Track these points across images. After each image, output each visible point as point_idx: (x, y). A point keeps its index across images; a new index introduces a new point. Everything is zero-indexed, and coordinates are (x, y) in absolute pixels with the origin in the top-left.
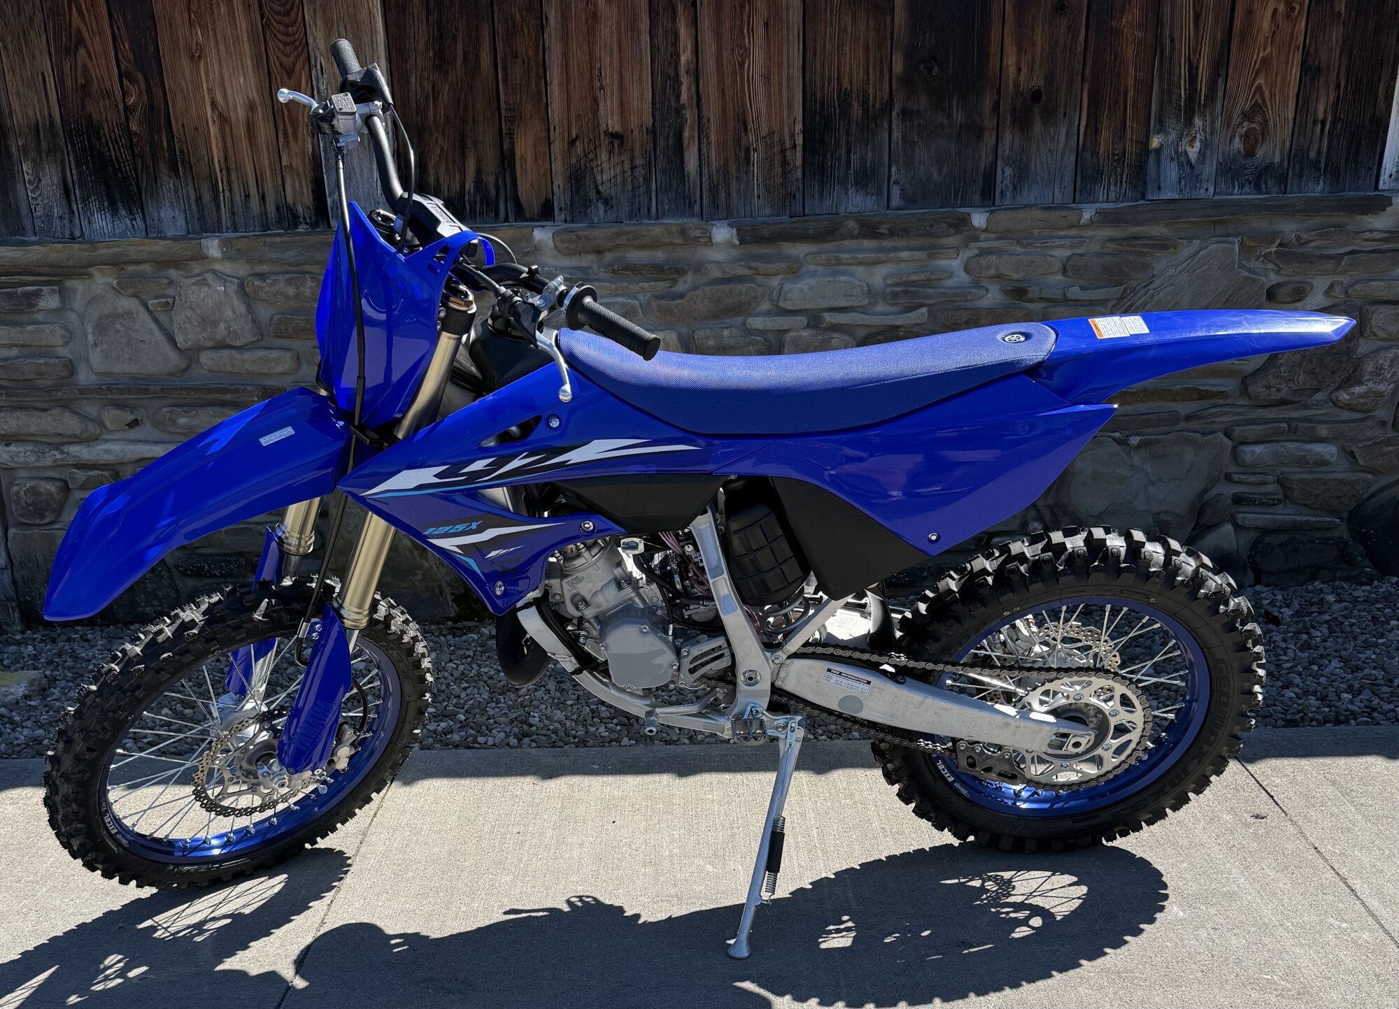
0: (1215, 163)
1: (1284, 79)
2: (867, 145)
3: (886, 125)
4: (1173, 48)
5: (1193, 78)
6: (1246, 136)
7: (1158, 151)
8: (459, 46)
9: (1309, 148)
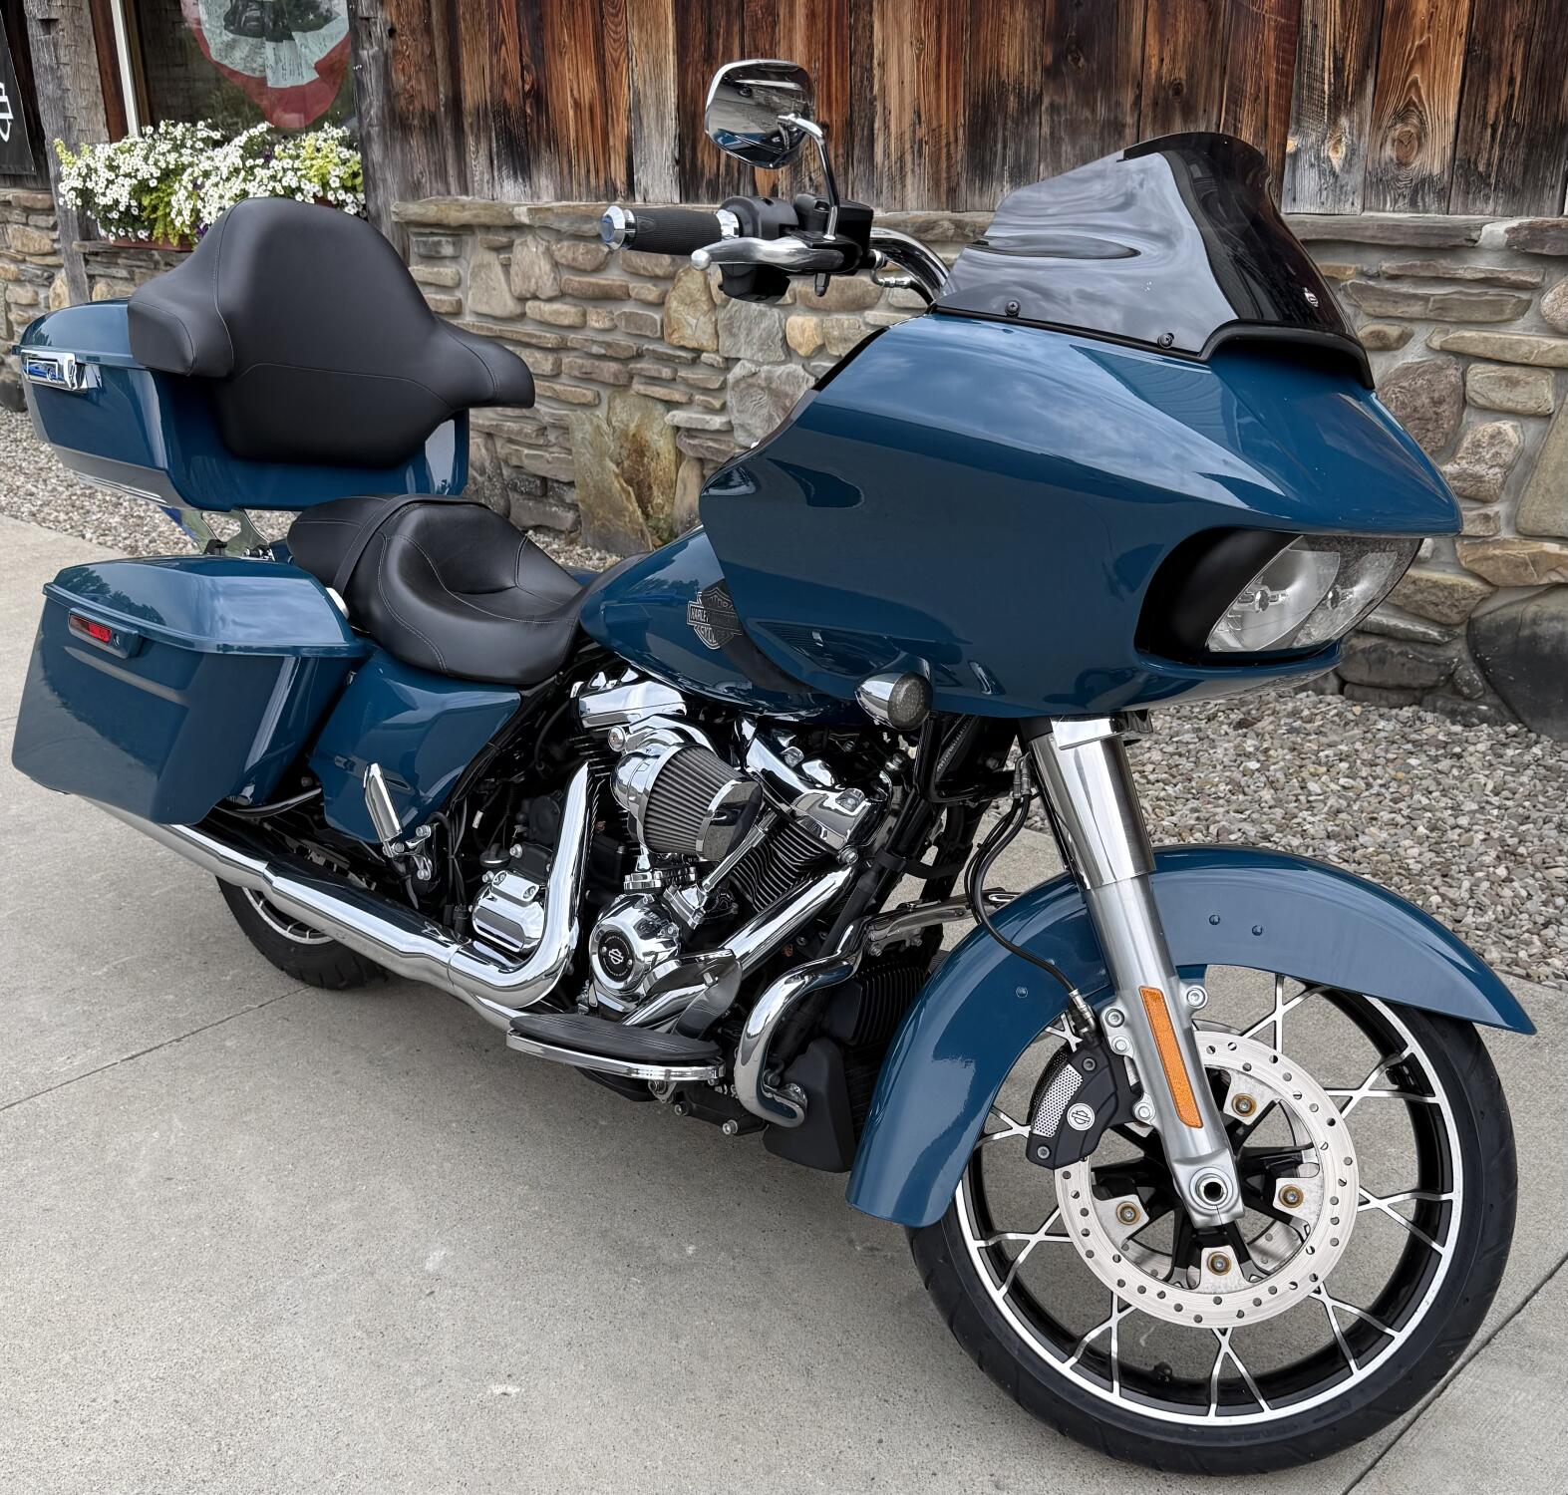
0: (1362, 173)
1: (1445, 74)
2: (1020, 139)
3: (1038, 120)
4: (1315, 37)
5: (1338, 70)
6: (1399, 142)
7: (1295, 155)
8: (721, 41)
9: (1476, 159)
